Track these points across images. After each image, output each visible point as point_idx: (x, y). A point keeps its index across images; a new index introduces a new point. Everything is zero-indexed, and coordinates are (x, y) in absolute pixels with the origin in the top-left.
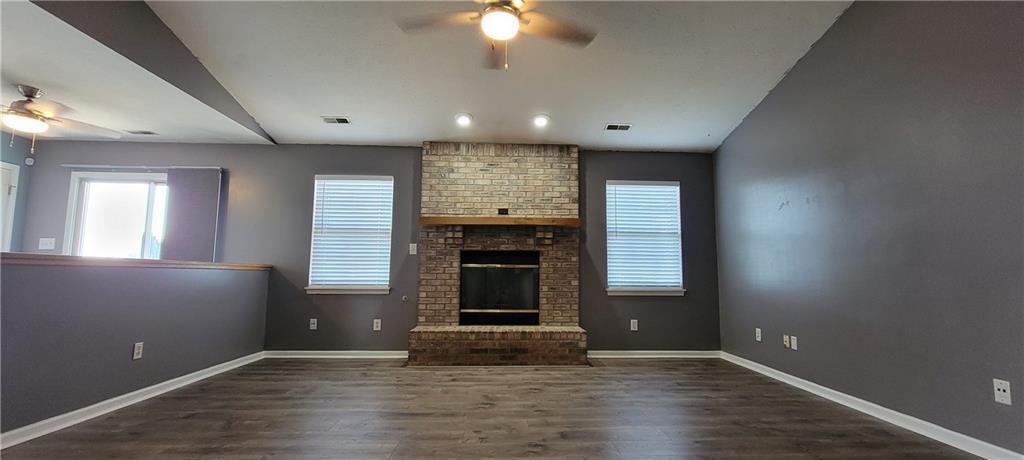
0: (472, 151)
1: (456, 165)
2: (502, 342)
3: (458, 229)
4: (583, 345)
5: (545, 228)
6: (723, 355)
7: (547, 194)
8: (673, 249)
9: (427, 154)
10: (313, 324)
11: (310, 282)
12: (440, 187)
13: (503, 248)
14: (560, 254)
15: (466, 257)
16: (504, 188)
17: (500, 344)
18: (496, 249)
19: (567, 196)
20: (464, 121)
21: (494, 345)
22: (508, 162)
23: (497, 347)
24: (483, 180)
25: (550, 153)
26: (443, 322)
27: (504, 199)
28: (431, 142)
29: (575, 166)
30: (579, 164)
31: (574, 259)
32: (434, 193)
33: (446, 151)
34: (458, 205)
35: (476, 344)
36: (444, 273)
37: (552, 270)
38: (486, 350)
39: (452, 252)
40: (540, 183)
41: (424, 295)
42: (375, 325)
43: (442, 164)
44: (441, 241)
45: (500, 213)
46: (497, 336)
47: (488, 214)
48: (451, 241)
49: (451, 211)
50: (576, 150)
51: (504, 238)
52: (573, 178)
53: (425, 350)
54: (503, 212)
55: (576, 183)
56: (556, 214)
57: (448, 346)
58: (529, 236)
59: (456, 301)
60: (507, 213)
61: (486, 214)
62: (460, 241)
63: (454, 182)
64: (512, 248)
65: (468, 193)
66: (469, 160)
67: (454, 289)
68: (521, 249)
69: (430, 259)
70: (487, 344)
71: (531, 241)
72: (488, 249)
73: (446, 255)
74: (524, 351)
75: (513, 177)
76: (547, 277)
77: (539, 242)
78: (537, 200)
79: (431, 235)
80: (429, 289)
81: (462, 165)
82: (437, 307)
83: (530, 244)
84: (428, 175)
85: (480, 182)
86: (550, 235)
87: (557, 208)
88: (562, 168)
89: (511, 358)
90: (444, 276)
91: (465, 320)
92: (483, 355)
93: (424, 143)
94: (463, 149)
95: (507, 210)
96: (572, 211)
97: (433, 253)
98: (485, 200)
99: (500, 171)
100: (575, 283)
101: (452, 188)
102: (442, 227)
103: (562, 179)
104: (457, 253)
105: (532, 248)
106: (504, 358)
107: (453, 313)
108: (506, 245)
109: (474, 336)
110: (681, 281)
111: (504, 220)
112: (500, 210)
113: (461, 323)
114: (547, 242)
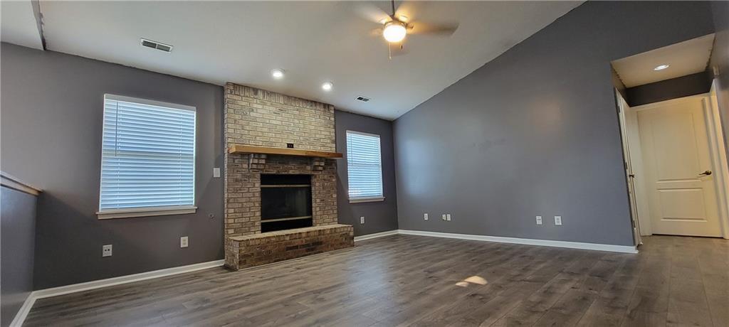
0: (267, 98)
1: (255, 106)
2: (308, 239)
3: (263, 157)
4: (352, 234)
5: (321, 159)
6: (400, 232)
7: (317, 136)
8: (377, 174)
9: (231, 93)
10: (108, 250)
11: (100, 208)
12: (243, 123)
13: (291, 172)
14: (326, 177)
15: (265, 179)
16: (290, 129)
17: (306, 241)
18: (286, 173)
19: (330, 139)
20: (278, 75)
21: (302, 241)
22: (293, 109)
23: (304, 243)
24: (276, 120)
25: (318, 108)
26: (249, 232)
27: (291, 137)
28: (234, 84)
29: (333, 119)
30: (335, 117)
31: (334, 180)
32: (238, 127)
33: (247, 94)
34: (258, 138)
35: (290, 243)
36: (248, 192)
37: (321, 188)
38: (297, 247)
39: (254, 175)
40: (313, 128)
41: (232, 211)
42: (182, 242)
43: (244, 104)
44: (245, 166)
45: (288, 147)
46: (304, 235)
47: (280, 146)
48: (255, 166)
49: (252, 143)
50: (332, 108)
51: (292, 165)
52: (332, 126)
53: (253, 254)
54: (290, 146)
55: (334, 130)
56: (323, 149)
57: (269, 248)
58: (307, 164)
59: (258, 214)
60: (293, 147)
61: (278, 146)
62: (262, 167)
63: (255, 120)
64: (297, 172)
65: (265, 130)
66: (265, 104)
67: (257, 205)
68: (303, 173)
69: (237, 180)
70: (297, 242)
71: (309, 168)
72: (281, 173)
73: (249, 177)
74: (321, 243)
75: (296, 121)
76: (319, 193)
77: (315, 169)
78: (312, 139)
79: (236, 161)
80: (237, 205)
81: (260, 107)
82: (244, 220)
83: (308, 170)
84: (232, 111)
85: (274, 122)
86: (323, 164)
87: (324, 146)
88: (325, 119)
89: (312, 250)
90: (248, 195)
91: (265, 228)
92: (295, 250)
93: (228, 83)
94: (260, 94)
95: (292, 145)
96: (331, 148)
97: (239, 176)
98: (278, 136)
99: (288, 115)
100: (335, 196)
101: (253, 124)
102: (245, 155)
103: (326, 126)
104: (258, 176)
105: (309, 173)
106: (308, 250)
107: (256, 224)
108: (293, 170)
109: (288, 238)
110: (382, 192)
111: (291, 152)
112: (288, 144)
113: (263, 231)
114: (320, 168)
